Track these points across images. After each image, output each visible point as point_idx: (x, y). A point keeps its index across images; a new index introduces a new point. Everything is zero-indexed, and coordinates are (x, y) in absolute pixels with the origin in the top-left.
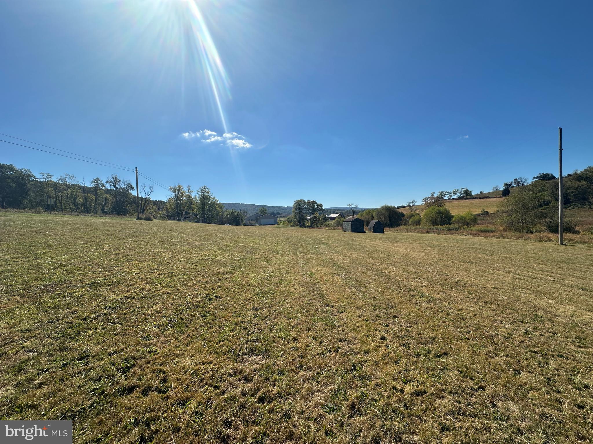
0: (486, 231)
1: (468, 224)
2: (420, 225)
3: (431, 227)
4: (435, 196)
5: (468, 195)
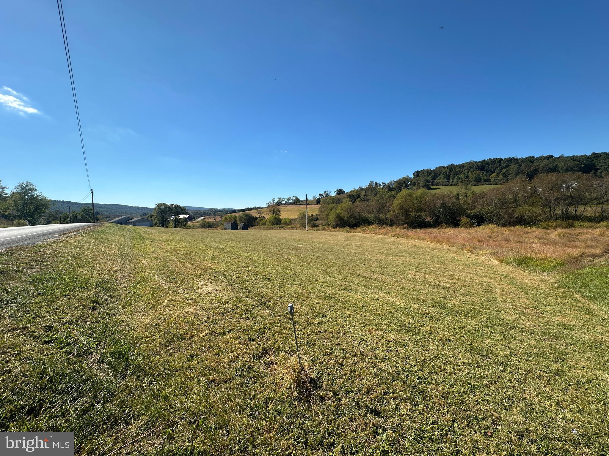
0: (293, 228)
1: (288, 224)
2: (266, 225)
3: (271, 226)
4: (276, 201)
5: (297, 202)
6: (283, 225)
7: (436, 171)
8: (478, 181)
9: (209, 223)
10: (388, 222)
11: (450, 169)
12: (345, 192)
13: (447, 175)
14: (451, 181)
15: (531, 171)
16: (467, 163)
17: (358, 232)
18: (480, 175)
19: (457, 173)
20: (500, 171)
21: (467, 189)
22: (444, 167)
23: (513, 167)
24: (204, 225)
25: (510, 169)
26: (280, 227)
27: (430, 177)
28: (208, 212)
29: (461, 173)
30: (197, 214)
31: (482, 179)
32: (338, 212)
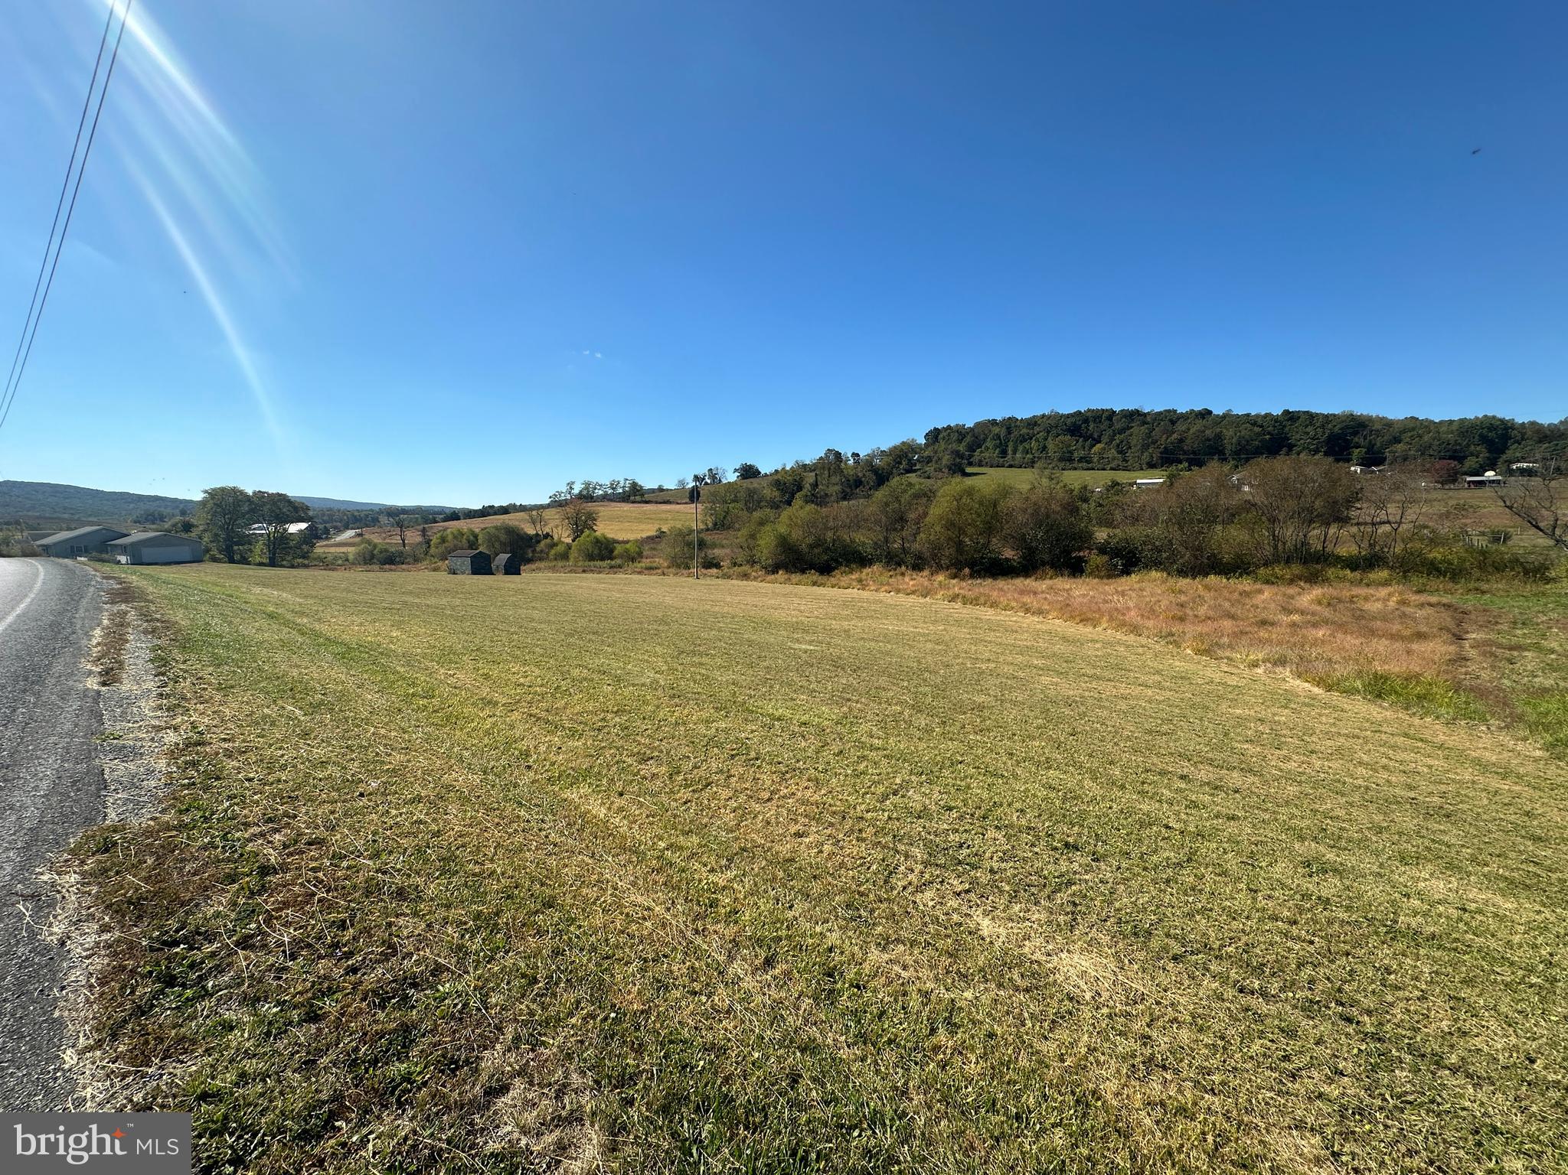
0: (651, 568)
1: (633, 560)
2: (569, 560)
3: (587, 563)
4: (576, 491)
5: (635, 494)
6: (618, 561)
7: (976, 431)
8: (1067, 460)
9: (386, 551)
10: (909, 559)
11: (1008, 428)
12: (759, 473)
13: (1001, 443)
14: (1009, 456)
15: (1172, 443)
16: (1043, 416)
17: (845, 586)
18: (1070, 446)
19: (1023, 439)
20: (1112, 440)
21: (1053, 479)
22: (994, 422)
23: (1138, 431)
24: (373, 556)
25: (1131, 435)
26: (611, 567)
27: (964, 444)
28: (367, 516)
29: (1031, 439)
30: (331, 520)
31: (1076, 455)
32: (782, 529)
